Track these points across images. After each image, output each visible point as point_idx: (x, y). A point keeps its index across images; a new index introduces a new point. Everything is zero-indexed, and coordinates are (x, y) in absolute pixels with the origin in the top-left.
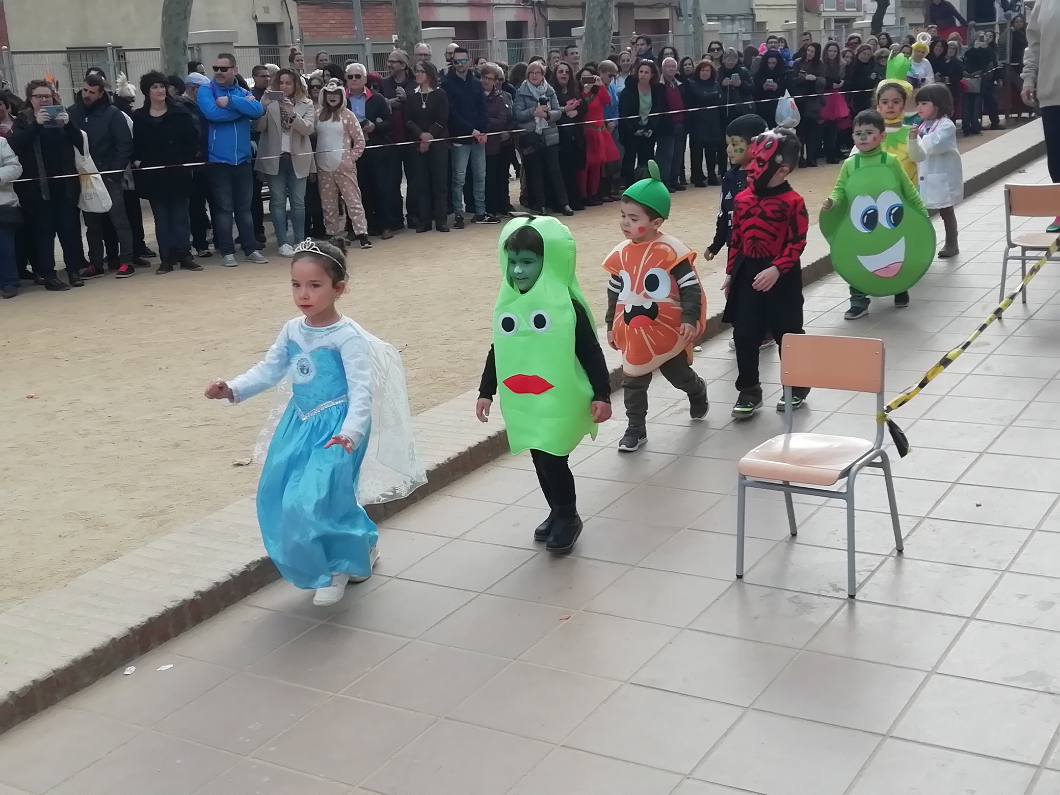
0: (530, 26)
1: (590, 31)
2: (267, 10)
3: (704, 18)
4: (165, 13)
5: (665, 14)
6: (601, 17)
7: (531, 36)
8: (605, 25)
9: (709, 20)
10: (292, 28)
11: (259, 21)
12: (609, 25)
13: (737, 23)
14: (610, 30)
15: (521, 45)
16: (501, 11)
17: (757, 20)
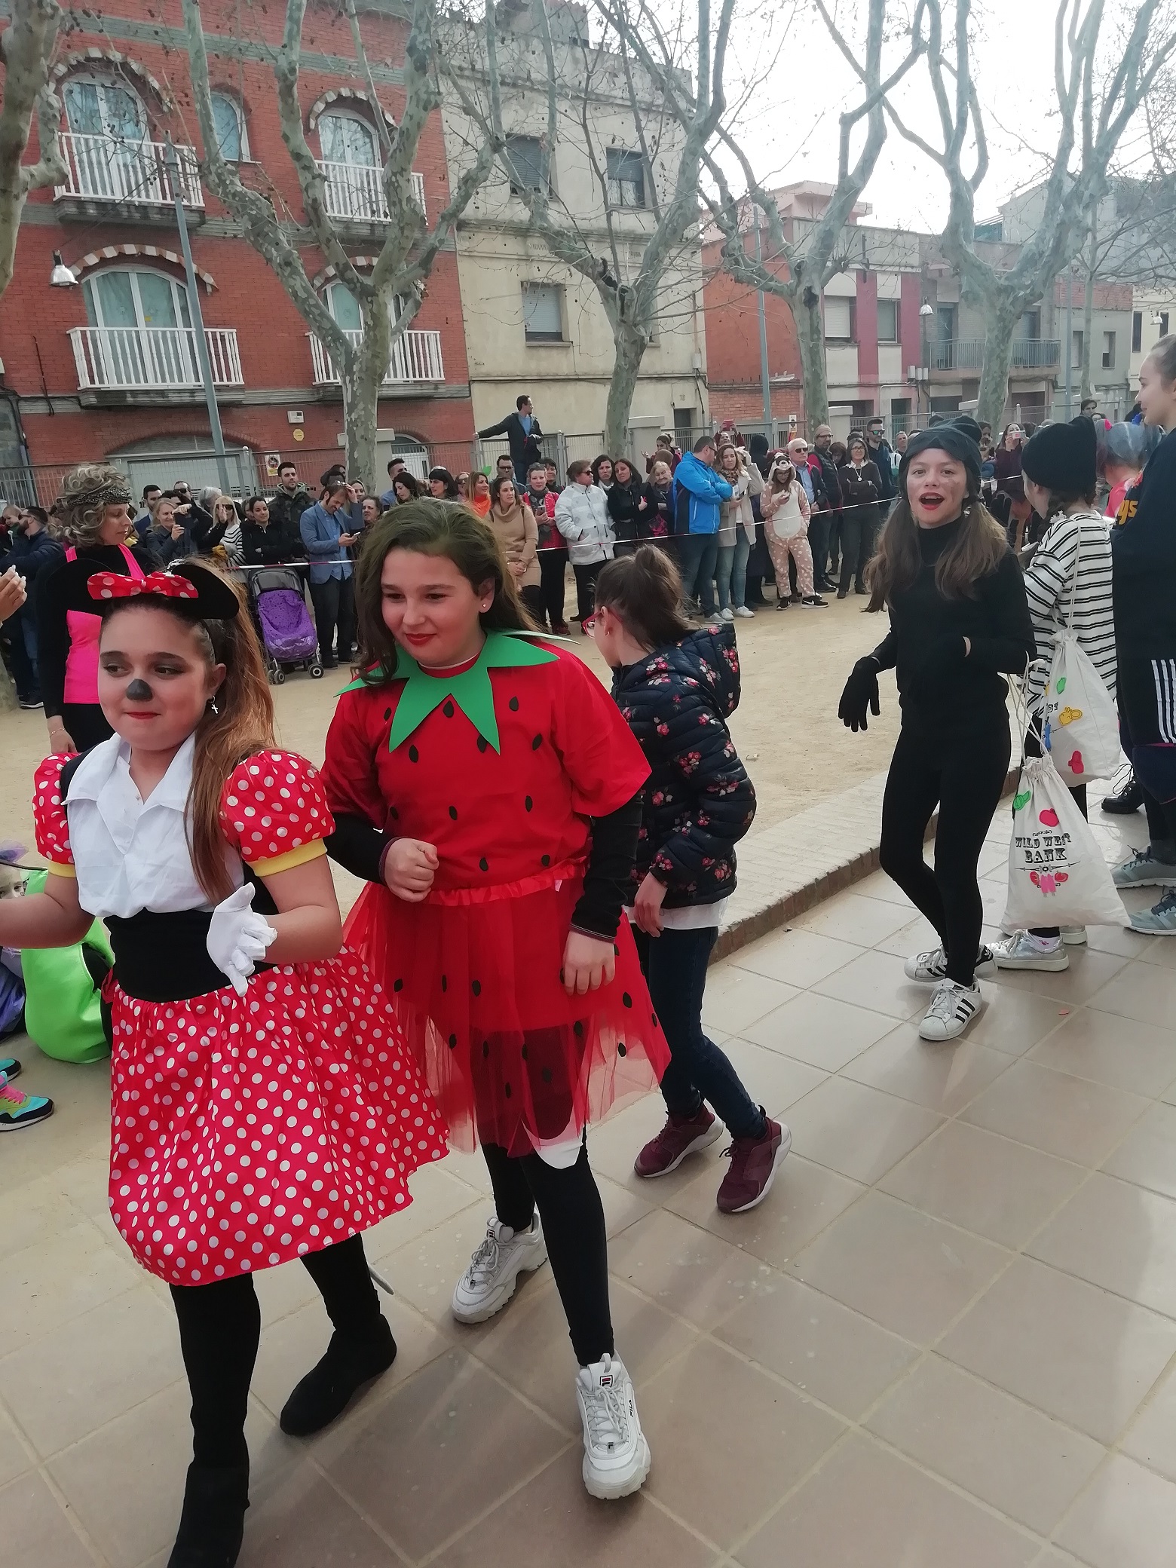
0: (914, 403)
1: (984, 404)
2: (683, 397)
3: (1092, 389)
4: (609, 403)
5: (1042, 387)
6: (995, 391)
7: (914, 412)
8: (999, 398)
9: (1097, 390)
10: (703, 412)
11: (676, 407)
12: (1002, 398)
13: (1111, 392)
14: (1002, 403)
15: (904, 420)
16: (887, 390)
17: (1131, 390)
